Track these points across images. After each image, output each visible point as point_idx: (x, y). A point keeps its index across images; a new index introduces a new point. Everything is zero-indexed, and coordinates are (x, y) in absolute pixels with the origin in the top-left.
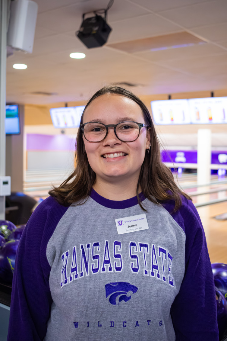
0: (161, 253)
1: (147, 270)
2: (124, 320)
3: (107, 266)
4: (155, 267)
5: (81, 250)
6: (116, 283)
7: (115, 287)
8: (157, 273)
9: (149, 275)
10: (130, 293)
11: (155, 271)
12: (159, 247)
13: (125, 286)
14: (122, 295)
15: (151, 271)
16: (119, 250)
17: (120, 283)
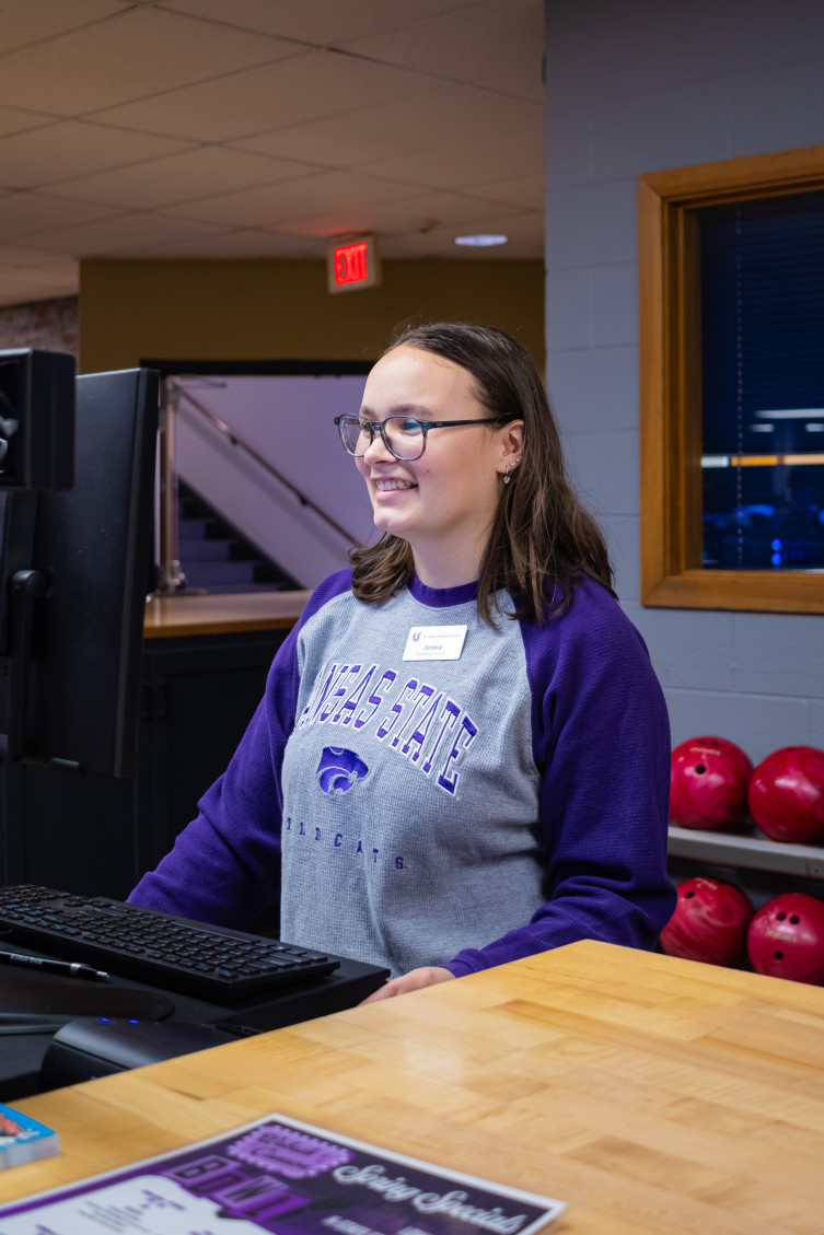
0: (448, 713)
1: (400, 739)
2: (339, 831)
3: (347, 713)
4: (418, 737)
5: (330, 673)
6: (339, 750)
7: (337, 756)
8: (416, 750)
9: (399, 748)
10: (353, 776)
11: (415, 746)
12: (449, 699)
13: (351, 759)
14: (340, 775)
15: (405, 742)
16: (385, 688)
17: (346, 751)
